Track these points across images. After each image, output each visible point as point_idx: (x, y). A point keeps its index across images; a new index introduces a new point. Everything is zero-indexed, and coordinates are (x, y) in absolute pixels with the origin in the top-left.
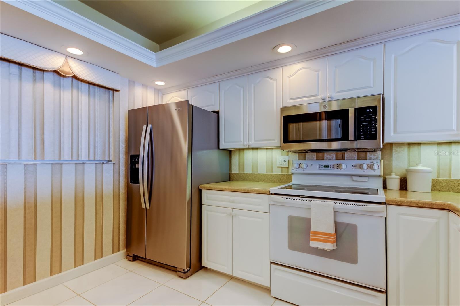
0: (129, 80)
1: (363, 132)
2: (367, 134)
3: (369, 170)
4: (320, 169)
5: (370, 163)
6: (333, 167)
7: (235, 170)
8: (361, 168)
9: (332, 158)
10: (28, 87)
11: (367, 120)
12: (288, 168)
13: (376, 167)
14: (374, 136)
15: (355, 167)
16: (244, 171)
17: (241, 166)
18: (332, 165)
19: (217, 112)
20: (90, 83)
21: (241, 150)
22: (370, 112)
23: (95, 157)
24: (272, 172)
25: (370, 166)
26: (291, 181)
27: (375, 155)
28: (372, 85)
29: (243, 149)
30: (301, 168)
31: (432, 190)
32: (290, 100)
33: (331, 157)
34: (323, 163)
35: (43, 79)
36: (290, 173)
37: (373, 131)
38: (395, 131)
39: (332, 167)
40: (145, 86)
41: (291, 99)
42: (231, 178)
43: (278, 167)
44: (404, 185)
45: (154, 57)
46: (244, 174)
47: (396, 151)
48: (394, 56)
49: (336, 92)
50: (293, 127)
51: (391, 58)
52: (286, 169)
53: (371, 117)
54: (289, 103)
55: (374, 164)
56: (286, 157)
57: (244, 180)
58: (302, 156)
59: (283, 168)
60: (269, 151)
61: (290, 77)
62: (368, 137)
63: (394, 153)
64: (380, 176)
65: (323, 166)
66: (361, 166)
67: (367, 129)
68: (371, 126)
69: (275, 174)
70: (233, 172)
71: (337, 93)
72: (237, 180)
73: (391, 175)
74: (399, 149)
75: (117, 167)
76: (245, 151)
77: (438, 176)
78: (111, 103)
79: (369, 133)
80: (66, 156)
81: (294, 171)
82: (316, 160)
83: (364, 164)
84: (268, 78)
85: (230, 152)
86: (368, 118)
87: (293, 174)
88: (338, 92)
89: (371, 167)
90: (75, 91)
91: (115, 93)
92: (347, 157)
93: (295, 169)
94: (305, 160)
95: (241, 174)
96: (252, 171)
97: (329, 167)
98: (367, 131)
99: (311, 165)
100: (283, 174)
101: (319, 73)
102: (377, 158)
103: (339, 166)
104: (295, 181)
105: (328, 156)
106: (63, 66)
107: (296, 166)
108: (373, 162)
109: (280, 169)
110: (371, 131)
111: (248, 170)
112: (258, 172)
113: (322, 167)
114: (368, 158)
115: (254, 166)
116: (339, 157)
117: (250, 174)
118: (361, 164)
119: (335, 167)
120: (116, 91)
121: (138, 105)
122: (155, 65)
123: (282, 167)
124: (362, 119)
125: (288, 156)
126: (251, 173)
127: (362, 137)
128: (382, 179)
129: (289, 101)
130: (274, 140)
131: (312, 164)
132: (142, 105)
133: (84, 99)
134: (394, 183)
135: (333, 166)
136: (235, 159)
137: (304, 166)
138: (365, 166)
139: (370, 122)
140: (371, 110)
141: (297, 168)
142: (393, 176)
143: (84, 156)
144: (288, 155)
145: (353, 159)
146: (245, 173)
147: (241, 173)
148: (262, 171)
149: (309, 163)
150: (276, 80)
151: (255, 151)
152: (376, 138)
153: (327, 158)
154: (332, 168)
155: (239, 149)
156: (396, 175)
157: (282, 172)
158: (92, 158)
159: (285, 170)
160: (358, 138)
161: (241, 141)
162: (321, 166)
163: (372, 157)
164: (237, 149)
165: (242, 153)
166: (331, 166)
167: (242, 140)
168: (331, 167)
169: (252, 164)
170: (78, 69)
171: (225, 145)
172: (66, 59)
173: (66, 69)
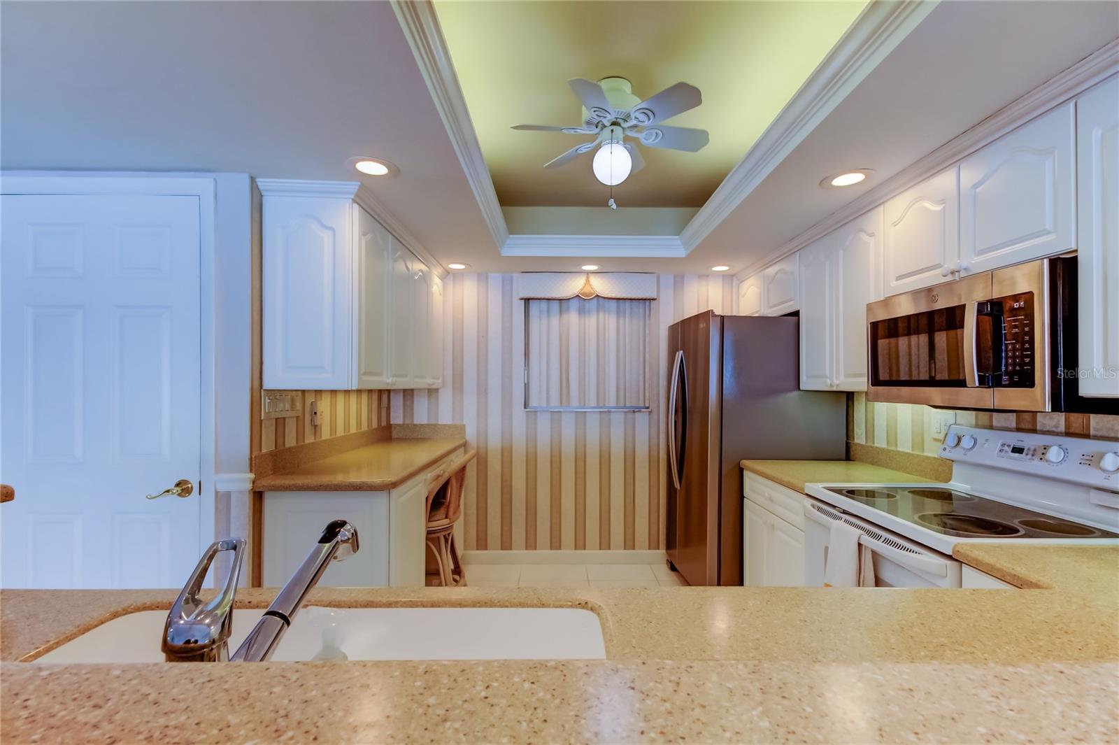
0: (675, 277)
2: (1014, 374)
4: (1003, 454)
6: (1032, 455)
7: (859, 438)
8: (1102, 465)
10: (555, 322)
11: (1014, 331)
15: (1088, 460)
16: (874, 443)
17: (870, 428)
18: (1032, 448)
19: (796, 314)
20: (618, 299)
22: (1020, 311)
23: (625, 404)
24: (923, 450)
26: (948, 480)
28: (1049, 225)
30: (961, 446)
32: (895, 281)
34: (1019, 440)
35: (568, 309)
37: (1027, 364)
38: (1106, 363)
39: (1031, 452)
41: (899, 278)
42: (852, 453)
43: (935, 440)
45: (679, 242)
46: (874, 448)
48: (1100, 132)
49: (976, 253)
53: (1021, 325)
61: (895, 224)
62: (1017, 379)
65: (1012, 447)
66: (1101, 462)
67: (1013, 358)
68: (1021, 349)
69: (927, 457)
70: (856, 441)
71: (978, 255)
72: (862, 461)
75: (655, 417)
78: (647, 318)
79: (1018, 368)
80: (592, 401)
84: (862, 234)
86: (1016, 327)
88: (981, 253)
90: (601, 315)
91: (652, 302)
92: (1095, 429)
93: (948, 449)
95: (869, 447)
96: (888, 443)
97: (1025, 451)
98: (1014, 364)
99: (984, 441)
101: (943, 208)
103: (1044, 453)
106: (584, 287)
107: (951, 440)
109: (938, 444)
110: (1022, 363)
111: (880, 442)
112: (899, 445)
113: (1007, 452)
115: (891, 432)
116: (1074, 425)
117: (883, 451)
119: (1039, 455)
120: (654, 299)
122: (682, 253)
124: (1005, 328)
126: (885, 447)
127: (1005, 378)
129: (894, 283)
131: (987, 440)
133: (611, 321)
135: (1035, 450)
136: (860, 411)
137: (966, 443)
138: (1110, 461)
139: (1020, 339)
141: (955, 446)
143: (612, 401)
146: (876, 445)
147: (868, 445)
148: (904, 445)
149: (986, 436)
150: (872, 235)
152: (1032, 385)
154: (1029, 456)
158: (622, 404)
161: (826, 377)
162: (1006, 449)
166: (1029, 449)
167: (828, 374)
168: (1027, 454)
169: (887, 425)
170: (600, 286)
171: (806, 383)
172: (588, 278)
173: (588, 290)
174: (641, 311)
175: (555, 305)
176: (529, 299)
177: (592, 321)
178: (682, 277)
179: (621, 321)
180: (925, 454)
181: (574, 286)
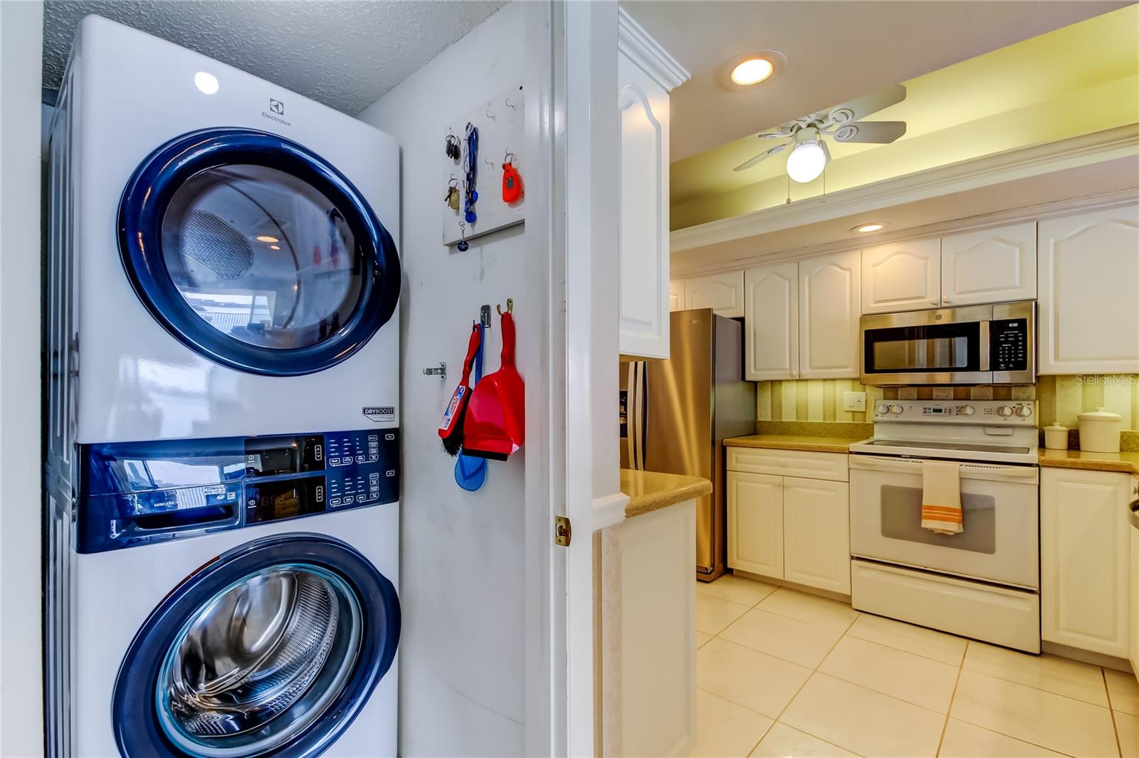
1: (1004, 358)
2: (1010, 362)
3: (1014, 416)
4: (927, 414)
5: (1017, 406)
6: (950, 412)
7: (765, 416)
8: (1001, 413)
9: (947, 396)
11: (1010, 339)
12: (864, 413)
13: (1026, 411)
14: (1021, 365)
15: (989, 412)
16: (781, 418)
17: (777, 408)
18: (948, 409)
19: (741, 320)
21: (774, 383)
22: (1014, 329)
24: (835, 419)
25: (1016, 410)
26: (873, 436)
27: (1024, 393)
28: (1017, 284)
29: (780, 381)
30: (892, 412)
31: (1122, 450)
32: (875, 303)
33: (947, 393)
34: (932, 405)
36: (869, 422)
37: (1020, 358)
38: (1056, 357)
39: (948, 411)
41: (878, 302)
42: (759, 430)
43: (846, 411)
44: (1074, 442)
46: (782, 422)
47: (1062, 386)
48: (1053, 242)
49: (957, 292)
50: (879, 346)
51: (1048, 243)
52: (862, 414)
53: (1016, 336)
54: (873, 307)
55: (1023, 407)
56: (861, 395)
57: (782, 434)
58: (890, 394)
59: (856, 414)
60: (829, 385)
61: (875, 265)
62: (1011, 366)
63: (1058, 389)
64: (1034, 427)
65: (932, 409)
66: (1000, 411)
67: (1010, 354)
68: (1016, 349)
69: (841, 424)
70: (759, 419)
71: (958, 294)
72: (768, 433)
73: (1052, 425)
74: (1066, 383)
76: (783, 384)
77: (1133, 426)
79: (1013, 360)
81: (877, 419)
82: (919, 399)
83: (1006, 408)
84: (835, 267)
85: (755, 385)
86: (1011, 337)
87: (876, 422)
88: (961, 293)
89: (1018, 412)
92: (974, 396)
93: (880, 415)
94: (897, 399)
95: (776, 422)
96: (797, 418)
97: (943, 411)
98: (1010, 358)
99: (909, 408)
100: (856, 422)
101: (926, 262)
102: (1028, 399)
103: (960, 411)
104: (879, 434)
105: (940, 394)
107: (881, 409)
108: (1021, 404)
109: (851, 414)
110: (1016, 357)
111: (788, 416)
112: (809, 417)
113: (930, 412)
114: (1013, 397)
115: (801, 409)
116: (960, 396)
117: (793, 423)
118: (1001, 408)
119: (954, 412)
123: (853, 412)
124: (1002, 337)
125: (864, 393)
126: (795, 420)
127: (1002, 365)
128: (1037, 432)
129: (873, 305)
130: (845, 367)
131: (911, 407)
134: (1057, 438)
135: (950, 410)
136: (765, 397)
137: (896, 409)
138: (1007, 411)
139: (1015, 343)
140: (1016, 325)
141: (884, 414)
142: (1057, 426)
144: (864, 390)
145: (986, 398)
146: (783, 420)
147: (776, 420)
148: (816, 417)
149: (906, 404)
150: (849, 269)
151: (802, 385)
152: (1025, 368)
153: (938, 396)
154: (948, 414)
155: (772, 382)
156: (1061, 425)
157: (853, 420)
159: (859, 417)
160: (994, 366)
161: (786, 369)
162: (927, 411)
163: (1021, 395)
164: (768, 381)
165: (777, 387)
166: (945, 409)
167: (788, 366)
168: (945, 412)
169: (797, 406)
171: (750, 375)
180: (837, 422)
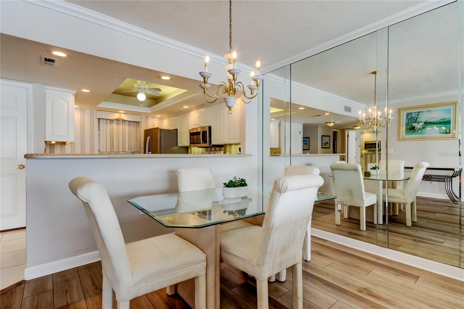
0: (146, 116)
1: (204, 140)
10: (109, 126)
19: (177, 129)
20: (129, 121)
28: (209, 122)
35: (113, 122)
40: (153, 117)
41: (194, 125)
45: (149, 109)
48: (213, 111)
50: (194, 137)
61: (193, 116)
62: (205, 142)
71: (203, 124)
78: (138, 127)
86: (205, 135)
90: (124, 125)
91: (139, 123)
101: (199, 115)
120: (140, 122)
121: (150, 127)
122: (150, 112)
129: (191, 127)
132: (152, 127)
133: (127, 127)
139: (206, 137)
140: (206, 132)
143: (127, 150)
152: (207, 143)
158: (130, 151)
161: (183, 143)
170: (124, 117)
171: (179, 145)
172: (120, 114)
173: (120, 118)
174: (136, 125)
175: (108, 122)
176: (99, 119)
177: (121, 127)
178: (148, 117)
179: (130, 127)
181: (116, 116)
